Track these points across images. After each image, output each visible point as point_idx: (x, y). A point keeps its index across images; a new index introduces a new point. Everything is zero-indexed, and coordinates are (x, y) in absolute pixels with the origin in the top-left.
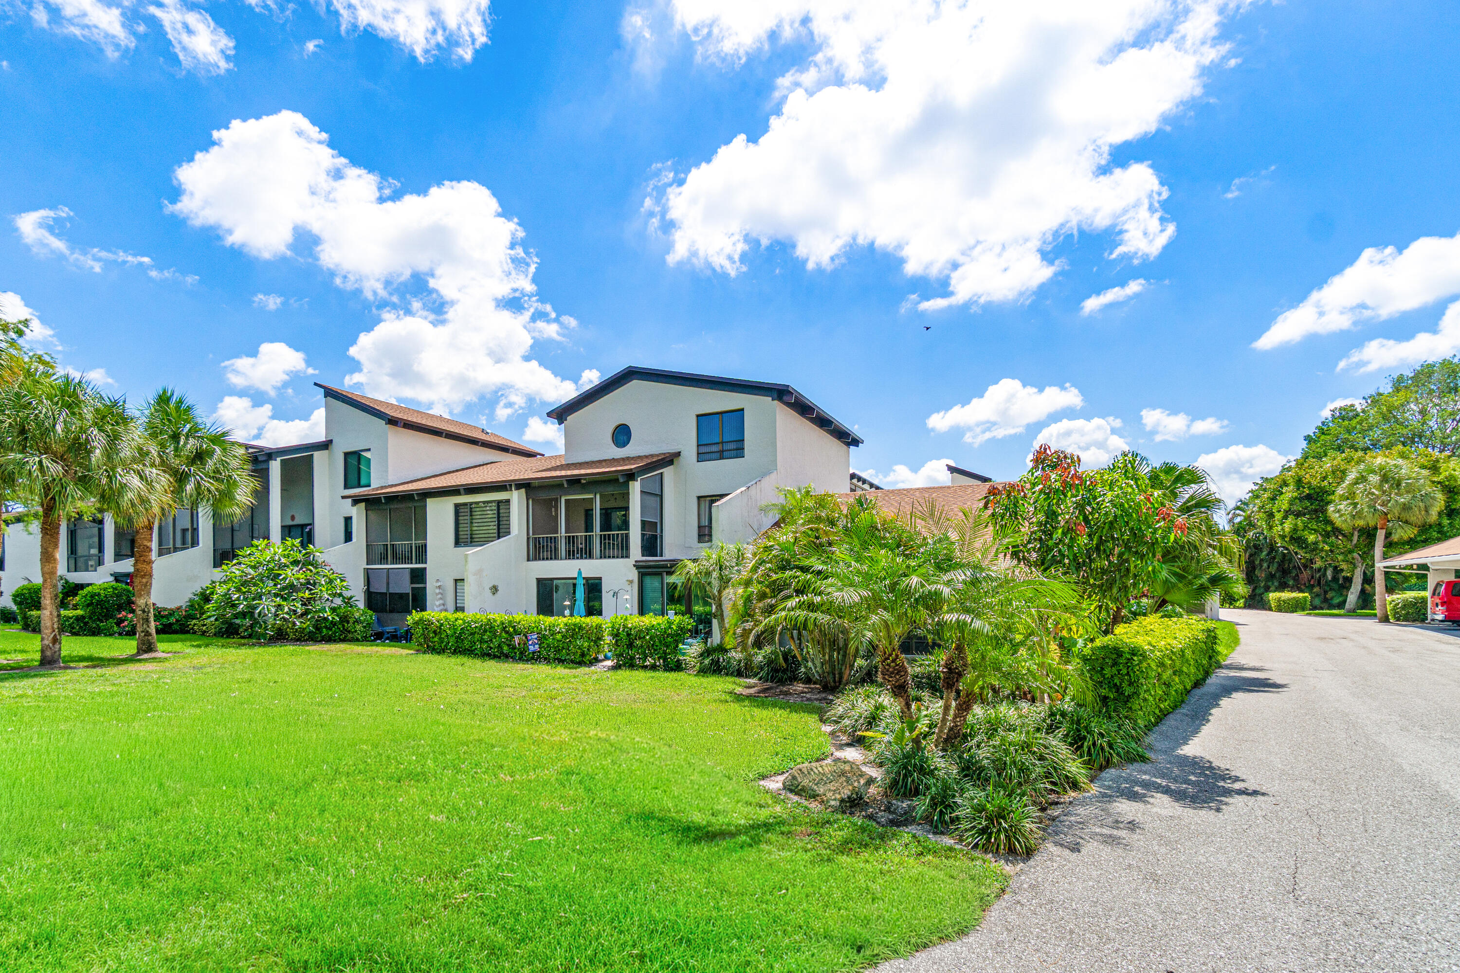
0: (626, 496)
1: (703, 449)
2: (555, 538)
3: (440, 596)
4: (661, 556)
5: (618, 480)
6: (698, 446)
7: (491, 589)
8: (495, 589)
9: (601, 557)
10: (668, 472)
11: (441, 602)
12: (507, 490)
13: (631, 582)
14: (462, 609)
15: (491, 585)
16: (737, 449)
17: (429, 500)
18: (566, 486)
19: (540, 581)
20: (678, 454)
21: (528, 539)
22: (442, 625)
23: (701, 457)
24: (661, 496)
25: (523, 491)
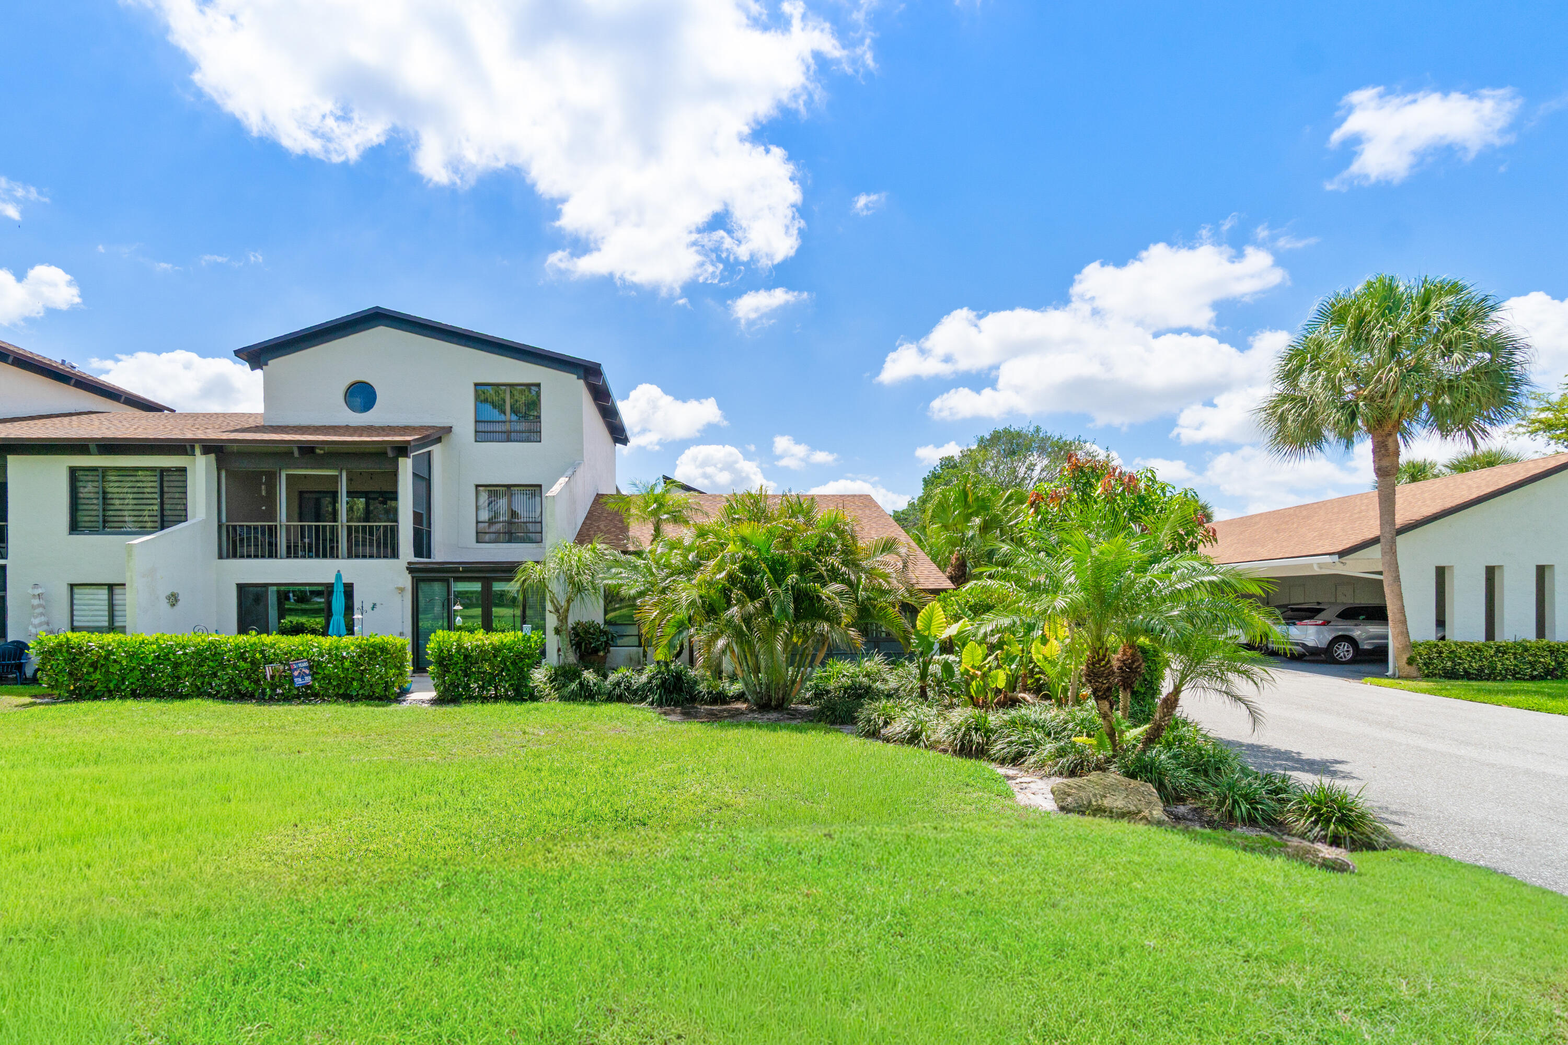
0: (394, 475)
1: (482, 427)
2: (270, 527)
3: (40, 610)
4: (430, 557)
5: (386, 453)
6: (476, 422)
7: (168, 598)
8: (173, 599)
9: (349, 557)
10: (436, 449)
11: (43, 619)
12: (186, 454)
13: (402, 590)
14: (123, 630)
15: (169, 593)
16: (530, 431)
17: (10, 458)
18: (296, 454)
19: (241, 588)
20: (449, 430)
21: (220, 527)
22: (111, 653)
23: (482, 435)
24: (429, 480)
25: (212, 457)
